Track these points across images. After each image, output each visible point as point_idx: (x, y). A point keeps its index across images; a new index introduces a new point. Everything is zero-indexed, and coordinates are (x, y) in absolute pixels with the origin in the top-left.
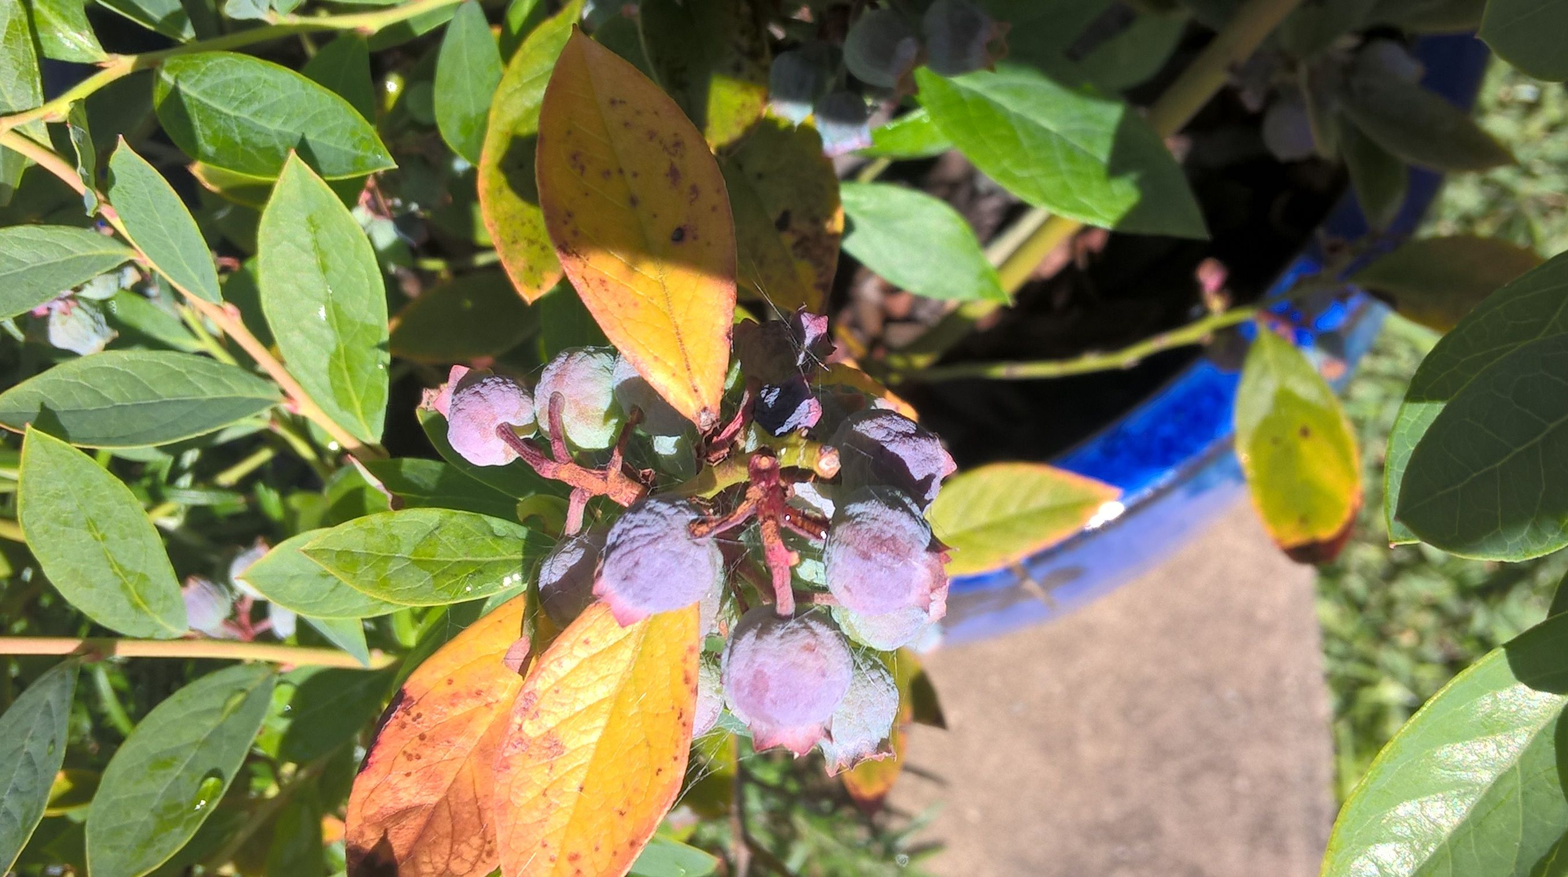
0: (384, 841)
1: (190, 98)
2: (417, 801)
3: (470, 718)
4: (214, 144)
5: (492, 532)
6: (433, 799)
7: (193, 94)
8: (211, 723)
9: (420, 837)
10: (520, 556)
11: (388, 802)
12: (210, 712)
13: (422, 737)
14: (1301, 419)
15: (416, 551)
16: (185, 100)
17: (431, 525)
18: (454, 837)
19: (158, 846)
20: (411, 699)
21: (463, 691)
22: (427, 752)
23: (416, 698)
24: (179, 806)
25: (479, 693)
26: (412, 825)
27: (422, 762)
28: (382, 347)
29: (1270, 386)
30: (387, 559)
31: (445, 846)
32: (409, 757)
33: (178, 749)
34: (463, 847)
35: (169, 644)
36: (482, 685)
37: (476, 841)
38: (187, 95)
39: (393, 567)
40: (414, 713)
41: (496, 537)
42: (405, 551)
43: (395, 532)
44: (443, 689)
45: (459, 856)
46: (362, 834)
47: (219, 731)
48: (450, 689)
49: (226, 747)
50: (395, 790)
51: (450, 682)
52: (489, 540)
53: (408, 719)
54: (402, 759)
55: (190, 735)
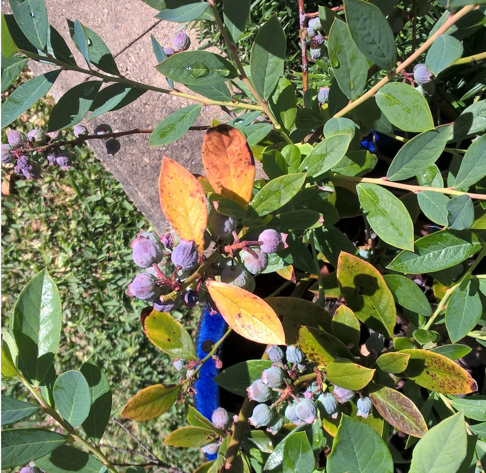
0: (228, 135)
1: (464, 243)
2: (230, 147)
3: (236, 171)
4: (445, 237)
5: (267, 211)
6: (227, 150)
7: (464, 245)
8: (352, 77)
9: (223, 141)
10: (256, 210)
11: (236, 142)
12: (355, 79)
13: (241, 160)
14: (172, 343)
15: (280, 193)
16: (465, 241)
17: (282, 201)
18: (216, 147)
19: (334, 41)
20: (250, 165)
21: (241, 175)
22: (237, 158)
23: (249, 166)
24: (339, 53)
25: (238, 177)
26: (226, 142)
27: (236, 155)
28: (367, 214)
29: (185, 346)
30: (284, 187)
31: (216, 144)
32: (239, 154)
33: (353, 65)
34: (212, 147)
35: (378, 88)
36: (239, 179)
37: (211, 150)
38: (465, 243)
39: (282, 185)
40: (247, 163)
41: (264, 210)
42: (282, 191)
43: (289, 193)
44: (246, 172)
45: (211, 145)
46: (234, 133)
47: (349, 76)
48: (244, 173)
49: (342, 74)
50: (236, 146)
51: (246, 175)
52: (265, 208)
53: (247, 161)
54: (240, 152)
55: (354, 70)
